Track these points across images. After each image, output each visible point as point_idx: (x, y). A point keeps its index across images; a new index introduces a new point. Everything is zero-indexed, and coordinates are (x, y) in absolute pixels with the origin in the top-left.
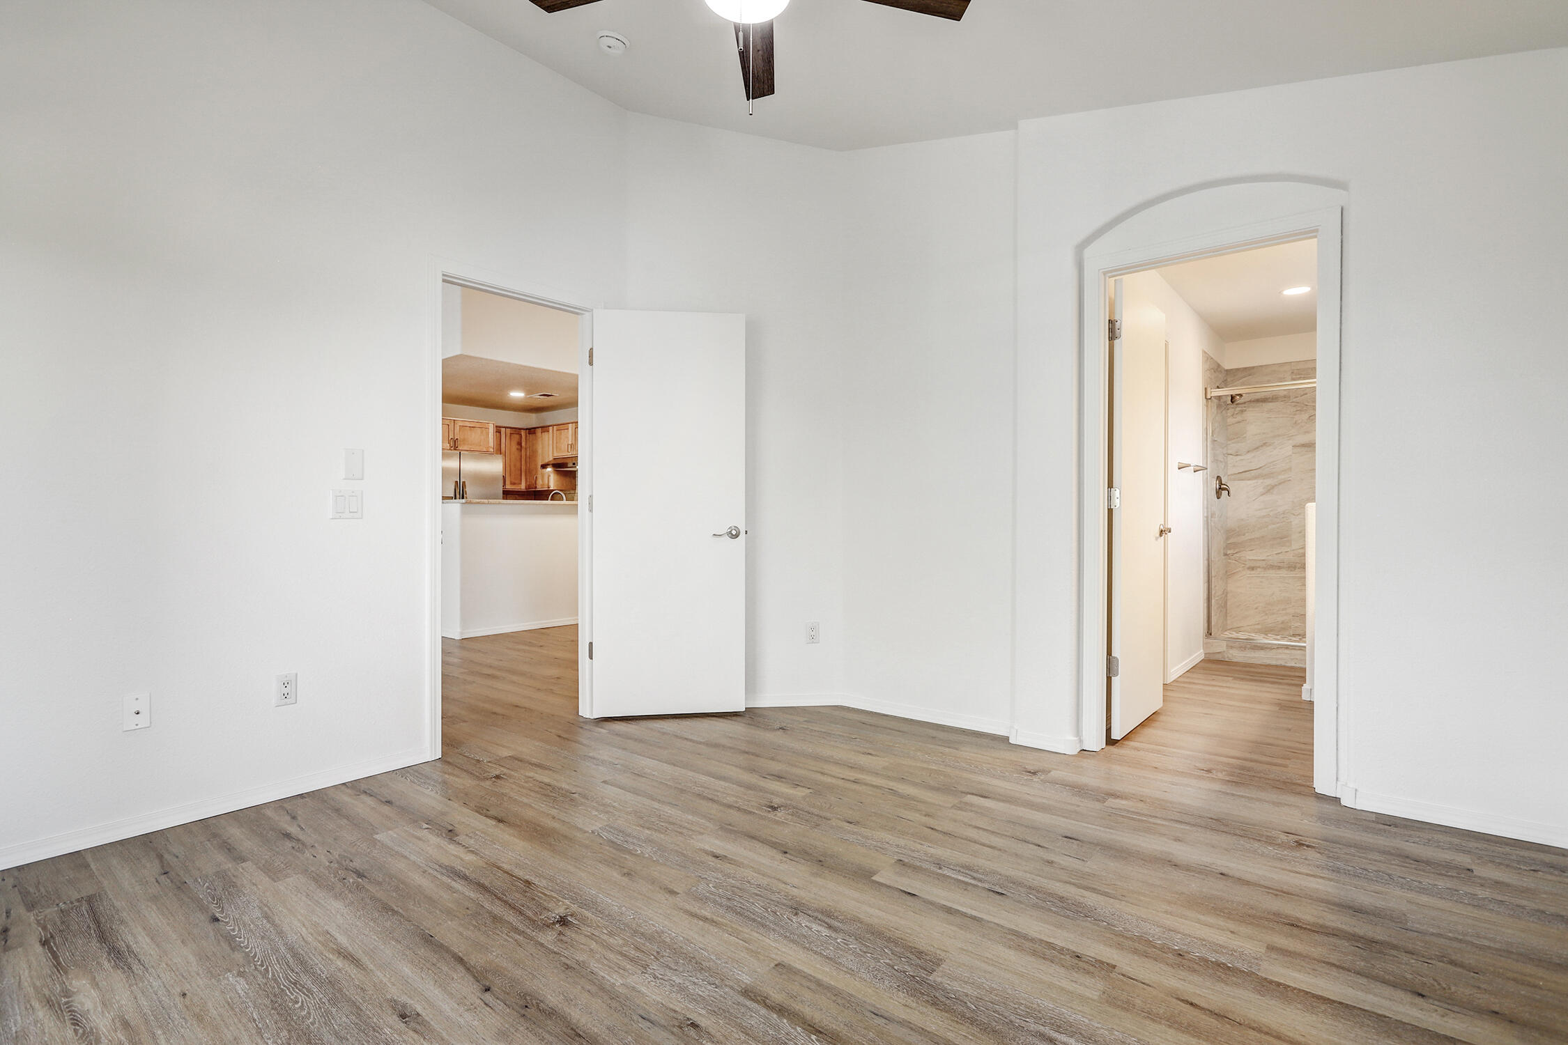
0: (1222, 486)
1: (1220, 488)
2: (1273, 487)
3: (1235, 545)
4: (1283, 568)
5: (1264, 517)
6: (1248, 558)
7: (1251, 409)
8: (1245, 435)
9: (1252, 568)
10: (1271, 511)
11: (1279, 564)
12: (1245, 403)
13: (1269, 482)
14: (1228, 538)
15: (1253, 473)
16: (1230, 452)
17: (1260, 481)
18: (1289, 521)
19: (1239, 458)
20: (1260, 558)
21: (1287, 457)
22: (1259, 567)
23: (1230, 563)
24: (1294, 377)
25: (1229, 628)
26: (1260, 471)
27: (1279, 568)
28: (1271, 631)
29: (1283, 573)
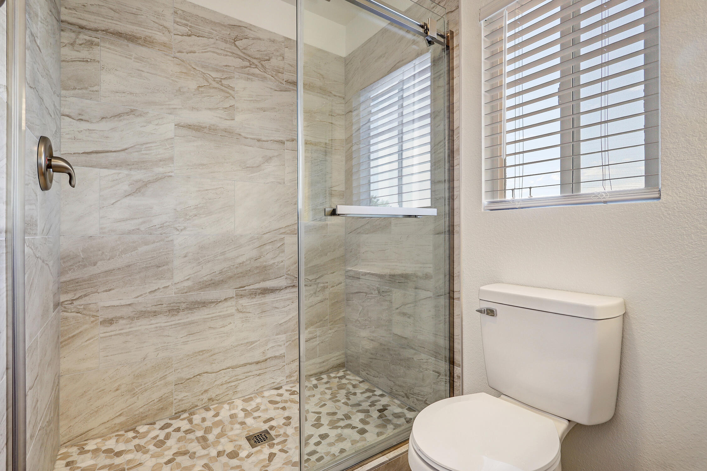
0: (54, 162)
1: (49, 166)
2: (146, 184)
3: (76, 283)
4: (160, 313)
5: (130, 232)
6: (102, 304)
7: (107, 45)
8: (95, 88)
9: (110, 322)
10: (144, 222)
11: (154, 309)
12: (96, 30)
13: (139, 175)
14: (61, 273)
15: (111, 157)
16: (66, 111)
17: (125, 172)
18: (170, 239)
19: (84, 126)
20: (123, 302)
21: (167, 140)
22: (122, 318)
23: (66, 318)
24: (178, 20)
25: (65, 439)
26: (122, 155)
27: (155, 314)
28: (143, 419)
29: (161, 321)
